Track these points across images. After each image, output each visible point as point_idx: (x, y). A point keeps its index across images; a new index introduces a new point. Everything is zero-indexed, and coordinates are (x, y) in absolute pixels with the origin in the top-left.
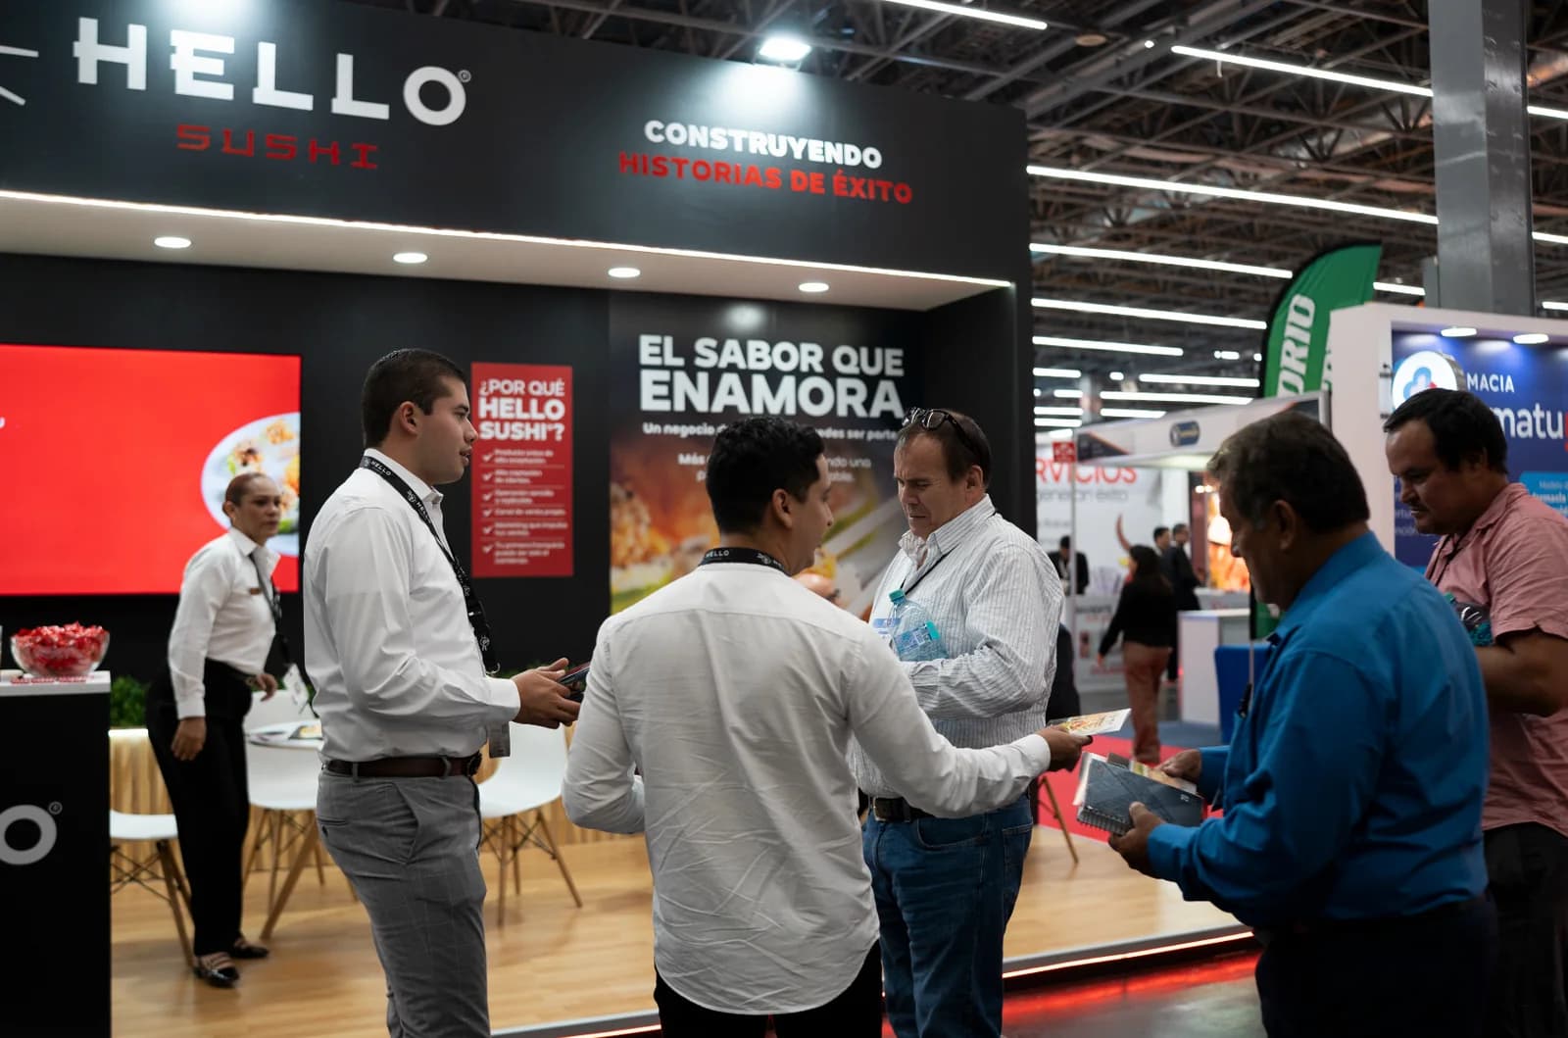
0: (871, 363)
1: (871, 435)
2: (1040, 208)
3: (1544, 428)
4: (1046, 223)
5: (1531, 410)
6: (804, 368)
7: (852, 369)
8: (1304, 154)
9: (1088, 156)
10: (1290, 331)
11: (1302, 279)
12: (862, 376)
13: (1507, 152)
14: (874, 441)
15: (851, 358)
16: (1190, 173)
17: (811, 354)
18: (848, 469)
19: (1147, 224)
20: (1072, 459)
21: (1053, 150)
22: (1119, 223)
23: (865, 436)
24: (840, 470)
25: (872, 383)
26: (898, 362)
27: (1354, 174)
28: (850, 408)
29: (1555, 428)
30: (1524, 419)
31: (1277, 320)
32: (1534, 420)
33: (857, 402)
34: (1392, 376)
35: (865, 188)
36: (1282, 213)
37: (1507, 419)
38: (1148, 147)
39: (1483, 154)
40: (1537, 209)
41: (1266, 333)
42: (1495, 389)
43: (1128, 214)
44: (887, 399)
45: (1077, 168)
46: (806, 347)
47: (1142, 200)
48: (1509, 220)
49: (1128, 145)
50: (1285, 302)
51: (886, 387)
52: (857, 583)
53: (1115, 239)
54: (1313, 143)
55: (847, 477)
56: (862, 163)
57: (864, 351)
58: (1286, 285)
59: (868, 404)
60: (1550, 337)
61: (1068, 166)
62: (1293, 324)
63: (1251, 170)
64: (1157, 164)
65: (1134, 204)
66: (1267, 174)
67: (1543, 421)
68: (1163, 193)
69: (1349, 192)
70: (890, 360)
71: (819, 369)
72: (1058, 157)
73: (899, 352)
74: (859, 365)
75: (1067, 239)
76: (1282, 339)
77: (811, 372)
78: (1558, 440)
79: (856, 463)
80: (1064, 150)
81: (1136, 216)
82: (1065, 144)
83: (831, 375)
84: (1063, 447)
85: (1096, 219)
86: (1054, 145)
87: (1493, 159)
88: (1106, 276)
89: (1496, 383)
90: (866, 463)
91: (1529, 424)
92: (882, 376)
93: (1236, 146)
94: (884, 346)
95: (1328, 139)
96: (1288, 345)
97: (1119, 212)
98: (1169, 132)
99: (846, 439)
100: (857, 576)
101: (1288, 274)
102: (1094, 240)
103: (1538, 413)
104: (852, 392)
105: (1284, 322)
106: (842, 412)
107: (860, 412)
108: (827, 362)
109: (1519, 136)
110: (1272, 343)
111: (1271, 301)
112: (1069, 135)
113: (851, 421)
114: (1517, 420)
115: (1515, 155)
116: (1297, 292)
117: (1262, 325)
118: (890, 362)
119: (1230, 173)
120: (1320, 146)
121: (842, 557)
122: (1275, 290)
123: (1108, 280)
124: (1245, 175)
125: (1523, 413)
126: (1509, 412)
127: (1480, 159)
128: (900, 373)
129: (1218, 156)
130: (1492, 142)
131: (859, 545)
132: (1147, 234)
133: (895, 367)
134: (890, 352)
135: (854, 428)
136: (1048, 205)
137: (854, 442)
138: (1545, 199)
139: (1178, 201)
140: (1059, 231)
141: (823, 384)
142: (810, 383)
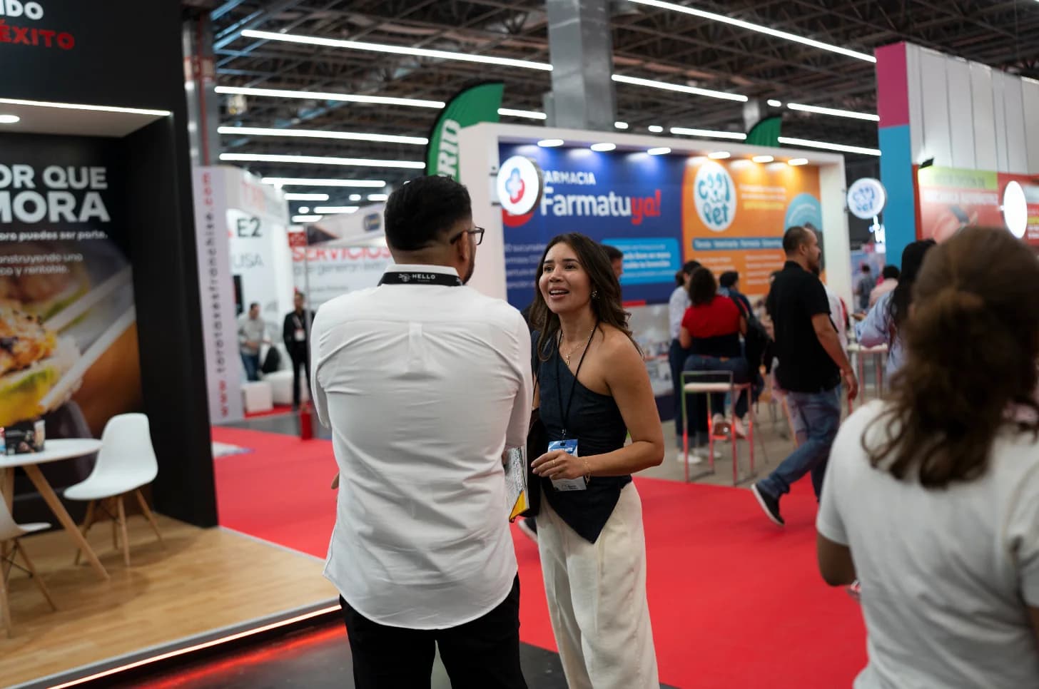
0: (78, 178)
1: (81, 236)
2: (331, 69)
3: (617, 208)
4: (337, 79)
5: (607, 196)
6: (17, 185)
7: (61, 184)
8: (504, 30)
9: (352, 31)
10: (443, 146)
11: (450, 109)
12: (70, 190)
13: (594, 20)
14: (84, 240)
15: (59, 176)
16: (427, 42)
17: (23, 173)
18: (62, 263)
19: (406, 79)
20: (303, 244)
21: (327, 26)
22: (388, 79)
23: (76, 236)
24: (55, 264)
25: (80, 196)
26: (102, 178)
27: (538, 42)
28: (61, 215)
29: (624, 208)
30: (602, 203)
31: (434, 139)
32: (610, 203)
33: (67, 211)
34: (495, 175)
35: (29, 36)
36: (496, 70)
37: (591, 204)
38: (392, 23)
39: (577, 20)
40: (616, 59)
41: (427, 147)
42: (581, 183)
43: (394, 71)
44: (93, 206)
45: (347, 38)
46: (17, 169)
47: (403, 62)
48: (599, 68)
49: (380, 22)
50: (439, 125)
51: (91, 197)
52: (76, 351)
53: (389, 90)
54: (509, 22)
55: (62, 269)
56: (24, 15)
57: (71, 171)
58: (440, 113)
59: (77, 211)
60: (617, 146)
61: (340, 38)
62: (445, 141)
63: (472, 40)
64: (403, 36)
65: (397, 65)
66: (482, 43)
67: (616, 204)
68: (415, 57)
69: (536, 55)
70: (95, 177)
71: (30, 184)
72: (331, 31)
73: (102, 170)
74: (67, 180)
75: (354, 90)
76: (438, 151)
77: (24, 188)
78: (627, 218)
79: (69, 258)
80: (334, 26)
81: (399, 73)
82: (335, 22)
83: (42, 190)
84: (296, 236)
85: (374, 76)
86: (327, 22)
87: (584, 24)
88: (388, 116)
89: (582, 178)
90: (78, 258)
91: (606, 206)
92: (88, 189)
93: (454, 23)
94: (89, 166)
95: (519, 20)
96: (442, 156)
97: (387, 71)
98: (405, 14)
99: (58, 240)
100: (76, 345)
101: (441, 105)
102: (374, 90)
103: (613, 198)
104: (61, 202)
105: (439, 140)
106: (54, 218)
107: (71, 218)
108: (38, 179)
109: (601, 9)
110: (431, 154)
111: (429, 124)
112: (337, 15)
113: (63, 224)
114: (598, 203)
115: (600, 22)
116: (448, 118)
117: (424, 141)
118: (94, 179)
119: (457, 43)
120: (514, 24)
121: (61, 332)
122: (433, 116)
123: (390, 119)
124: (467, 44)
125: (602, 198)
126: (592, 198)
127: (575, 25)
128: (104, 186)
129: (444, 30)
130: (583, 13)
131: (76, 321)
132: (409, 86)
133: (99, 182)
134: (94, 171)
135: (65, 231)
136: (335, 66)
137: (66, 241)
138: (620, 52)
139: (425, 62)
140: (350, 85)
141: (36, 197)
142: (22, 198)
